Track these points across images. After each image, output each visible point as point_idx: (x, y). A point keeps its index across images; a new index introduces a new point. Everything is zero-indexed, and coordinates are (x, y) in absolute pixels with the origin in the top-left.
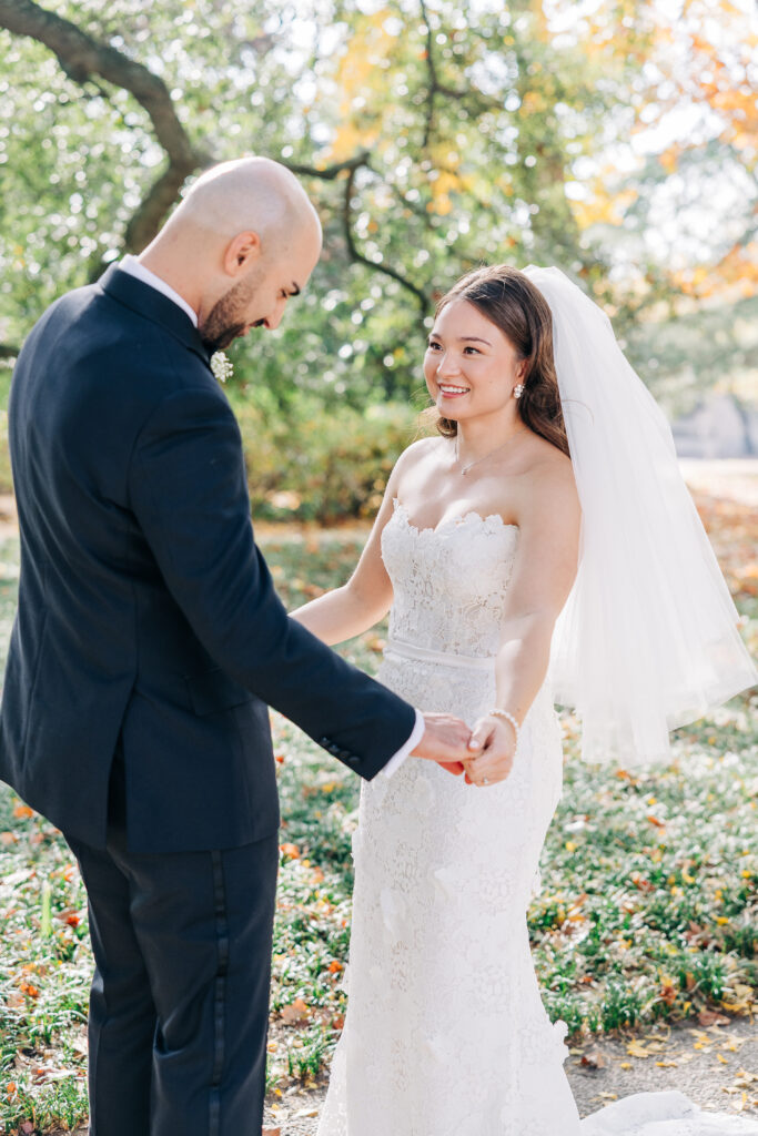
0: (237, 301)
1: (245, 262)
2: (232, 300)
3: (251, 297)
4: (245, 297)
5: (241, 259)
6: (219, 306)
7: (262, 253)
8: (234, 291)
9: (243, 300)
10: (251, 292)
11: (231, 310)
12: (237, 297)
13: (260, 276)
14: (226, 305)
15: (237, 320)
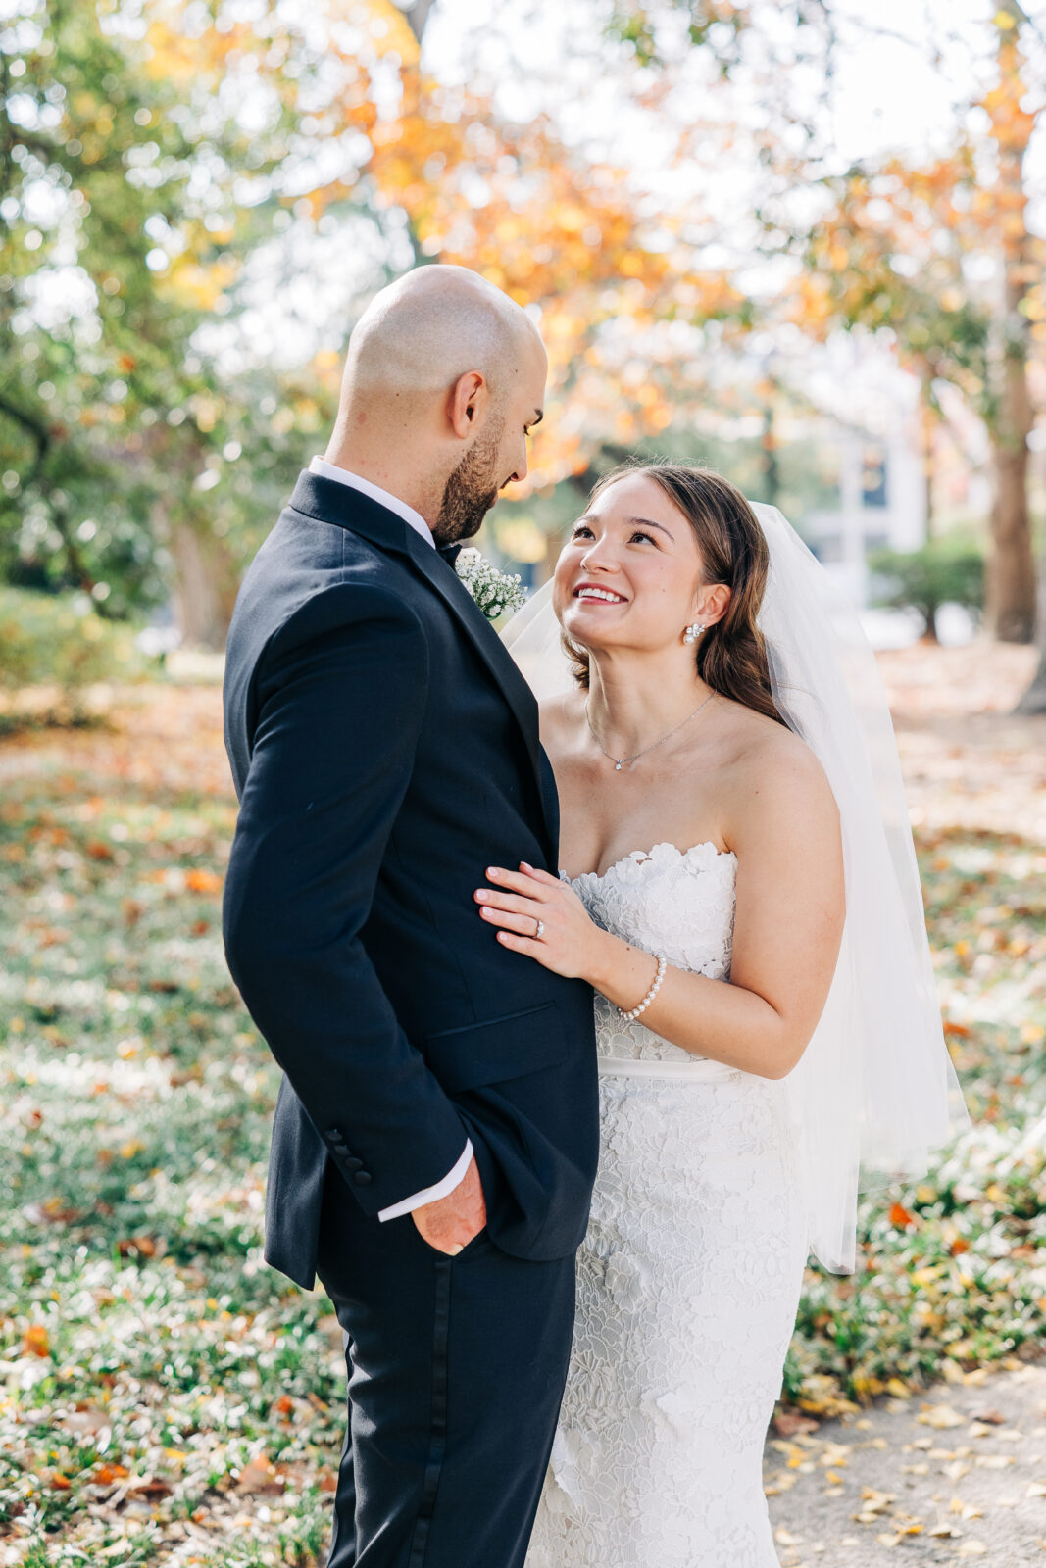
0: (478, 467)
1: (476, 414)
2: (471, 468)
3: (494, 456)
4: (488, 457)
5: (470, 411)
6: (454, 481)
7: (490, 392)
8: (471, 456)
9: (486, 463)
10: (493, 449)
11: (473, 480)
12: (477, 462)
13: (498, 422)
14: (464, 476)
15: (484, 489)
